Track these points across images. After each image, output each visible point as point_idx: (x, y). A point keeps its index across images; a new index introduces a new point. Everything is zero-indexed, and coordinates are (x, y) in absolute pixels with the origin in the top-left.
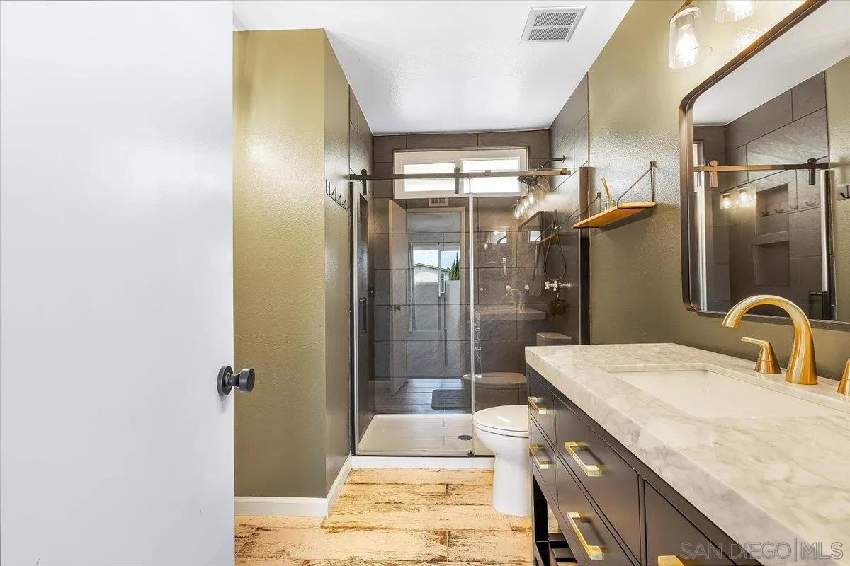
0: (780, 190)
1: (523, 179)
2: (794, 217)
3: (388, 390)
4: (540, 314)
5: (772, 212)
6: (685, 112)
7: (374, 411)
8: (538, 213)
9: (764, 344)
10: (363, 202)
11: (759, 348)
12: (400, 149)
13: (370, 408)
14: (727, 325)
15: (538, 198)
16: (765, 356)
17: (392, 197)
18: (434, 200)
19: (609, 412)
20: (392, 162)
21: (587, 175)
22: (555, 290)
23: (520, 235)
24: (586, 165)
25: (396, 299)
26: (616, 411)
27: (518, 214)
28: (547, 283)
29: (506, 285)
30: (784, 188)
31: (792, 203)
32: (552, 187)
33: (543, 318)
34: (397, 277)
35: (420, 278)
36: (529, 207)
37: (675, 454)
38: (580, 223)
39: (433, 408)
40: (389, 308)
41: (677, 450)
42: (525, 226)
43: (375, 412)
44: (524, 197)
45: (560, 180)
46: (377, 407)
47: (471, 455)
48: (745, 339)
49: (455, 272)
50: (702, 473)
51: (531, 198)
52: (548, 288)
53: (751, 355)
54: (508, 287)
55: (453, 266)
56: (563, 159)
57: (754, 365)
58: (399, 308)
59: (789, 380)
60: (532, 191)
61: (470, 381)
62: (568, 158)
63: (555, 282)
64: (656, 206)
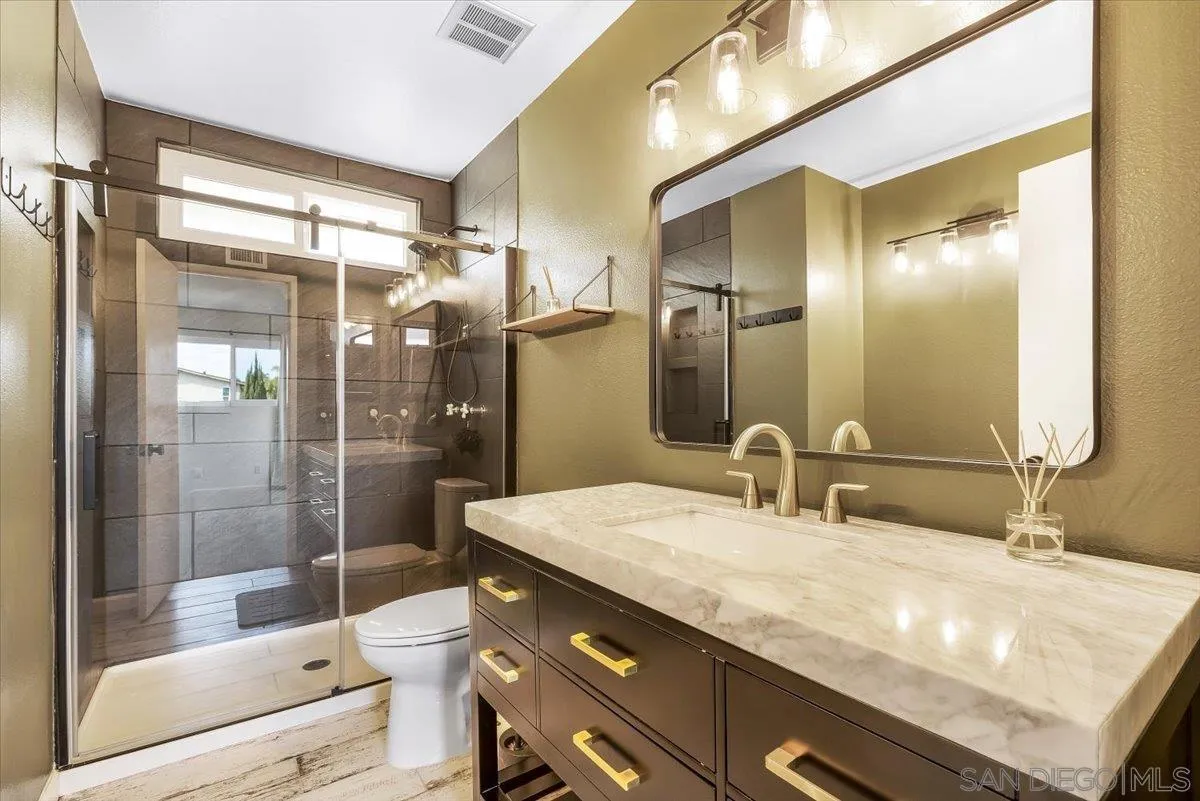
0: (690, 313)
1: (416, 247)
2: (702, 343)
3: (133, 612)
4: (435, 451)
5: (683, 335)
6: (655, 203)
7: (105, 660)
8: (433, 302)
9: (749, 476)
10: (84, 230)
11: (744, 481)
12: (174, 144)
13: (96, 658)
14: (735, 457)
15: (430, 279)
16: (750, 490)
17: (151, 234)
18: (237, 254)
19: (658, 583)
20: (155, 164)
21: (514, 257)
22: (464, 416)
23: (395, 333)
24: (514, 245)
25: (152, 431)
26: (673, 579)
27: (392, 300)
28: (450, 406)
29: (370, 408)
30: (693, 311)
31: (701, 328)
32: (455, 269)
33: (440, 458)
34: (151, 391)
35: (189, 394)
36: (417, 292)
37: (783, 622)
38: (506, 325)
39: (241, 626)
40: (136, 450)
41: (786, 617)
42: (403, 320)
43: (106, 662)
44: (409, 276)
45: (468, 258)
46: (110, 652)
47: (337, 691)
48: (729, 473)
49: (256, 387)
50: (830, 638)
51: (421, 279)
52: (451, 413)
53: (735, 491)
54: (374, 412)
55: (248, 376)
56: (475, 230)
57: (738, 501)
58: (159, 450)
59: (777, 513)
60: (422, 268)
61: (336, 569)
62: (485, 231)
63: (465, 405)
64: (613, 313)
